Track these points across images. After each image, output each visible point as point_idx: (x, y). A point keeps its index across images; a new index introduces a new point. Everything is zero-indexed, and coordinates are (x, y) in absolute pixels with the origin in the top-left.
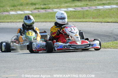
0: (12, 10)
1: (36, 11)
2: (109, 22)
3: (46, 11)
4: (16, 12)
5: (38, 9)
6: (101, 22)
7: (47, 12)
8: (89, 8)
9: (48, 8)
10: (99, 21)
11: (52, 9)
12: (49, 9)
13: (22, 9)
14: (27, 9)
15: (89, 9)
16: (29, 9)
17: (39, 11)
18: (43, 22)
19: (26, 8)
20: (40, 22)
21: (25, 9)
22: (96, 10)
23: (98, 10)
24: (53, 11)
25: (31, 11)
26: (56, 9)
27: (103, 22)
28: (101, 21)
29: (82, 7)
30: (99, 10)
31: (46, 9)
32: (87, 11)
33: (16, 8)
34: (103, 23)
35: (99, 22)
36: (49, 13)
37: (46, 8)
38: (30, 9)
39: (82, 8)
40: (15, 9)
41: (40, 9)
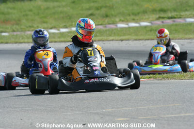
0: (122, 21)
1: (159, 22)
3: (174, 21)
4: (128, 24)
5: (163, 18)
9: (179, 16)
11: (185, 18)
12: (180, 18)
13: (137, 20)
17: (163, 22)
19: (144, 17)
21: (142, 19)
24: (185, 21)
25: (151, 23)
26: (190, 17)
31: (175, 18)
33: (128, 18)
37: (176, 16)
38: (151, 19)
40: (126, 19)
41: (165, 19)
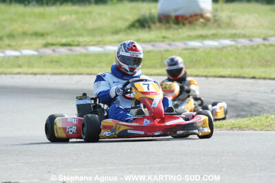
1: (48, 51)
2: (224, 77)
3: (71, 50)
4: (3, 52)
5: (53, 45)
6: (206, 76)
7: (75, 53)
8: (170, 45)
9: (76, 43)
10: (201, 74)
11: (85, 45)
12: (78, 45)
13: (15, 46)
14: (26, 45)
15: (170, 48)
16: (31, 45)
17: (54, 50)
18: (74, 74)
19: (24, 43)
20: (65, 74)
21: (22, 45)
22: (187, 49)
23: (192, 49)
24: (87, 50)
25: (38, 51)
26: (94, 45)
27: (211, 76)
28: (205, 74)
29: (152, 43)
30: (195, 49)
31: (70, 45)
32: (167, 51)
34: (211, 79)
35: (202, 76)
36: (80, 55)
37: (72, 43)
38: (35, 46)
39: (153, 46)
41: (57, 46)
